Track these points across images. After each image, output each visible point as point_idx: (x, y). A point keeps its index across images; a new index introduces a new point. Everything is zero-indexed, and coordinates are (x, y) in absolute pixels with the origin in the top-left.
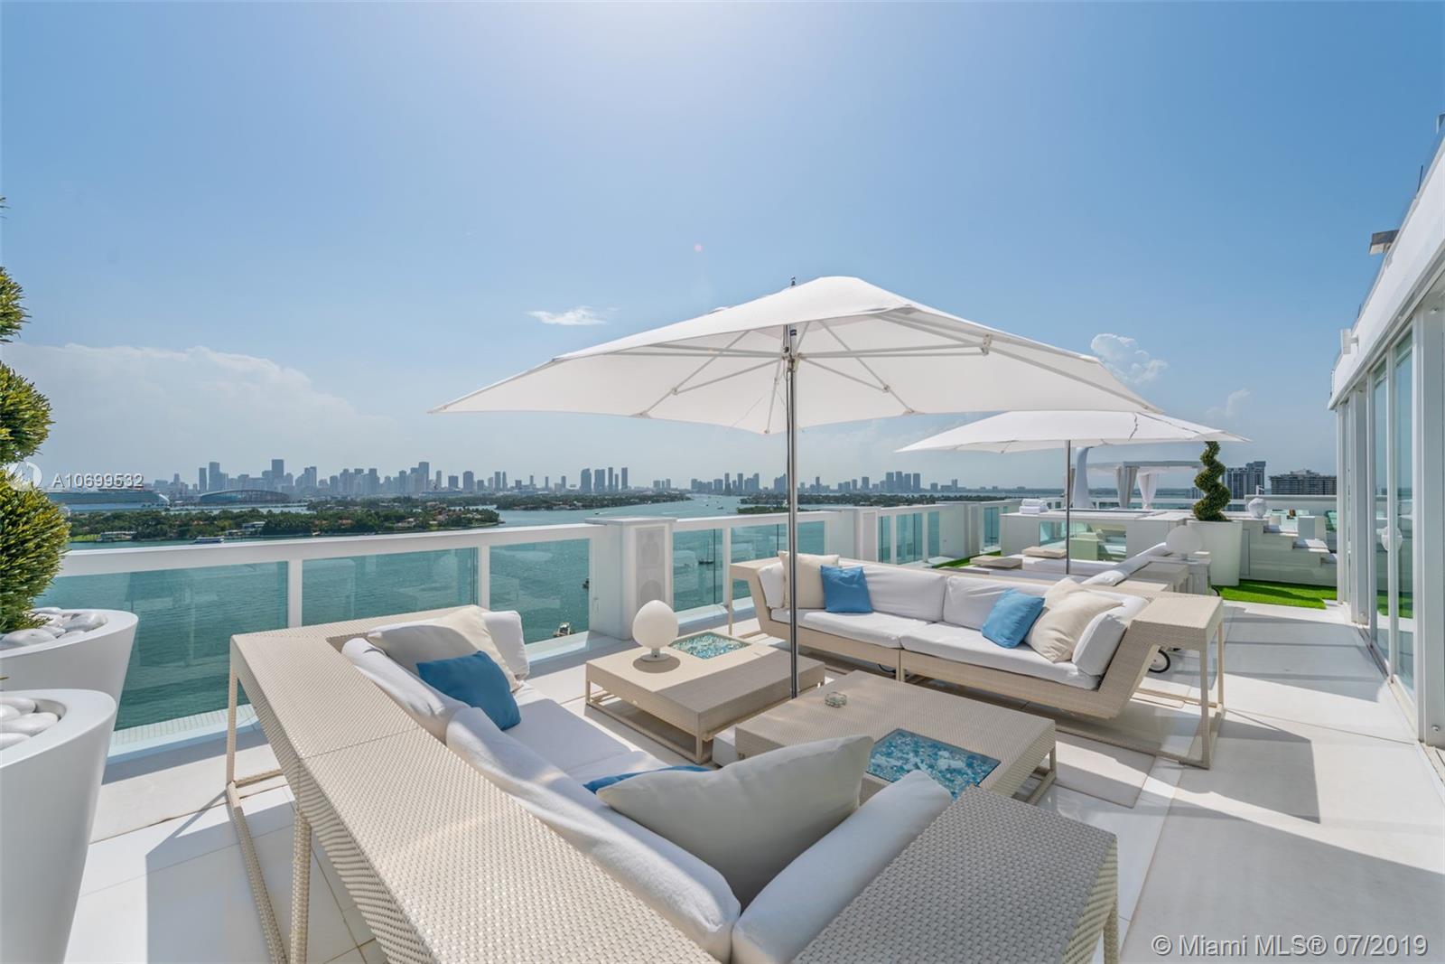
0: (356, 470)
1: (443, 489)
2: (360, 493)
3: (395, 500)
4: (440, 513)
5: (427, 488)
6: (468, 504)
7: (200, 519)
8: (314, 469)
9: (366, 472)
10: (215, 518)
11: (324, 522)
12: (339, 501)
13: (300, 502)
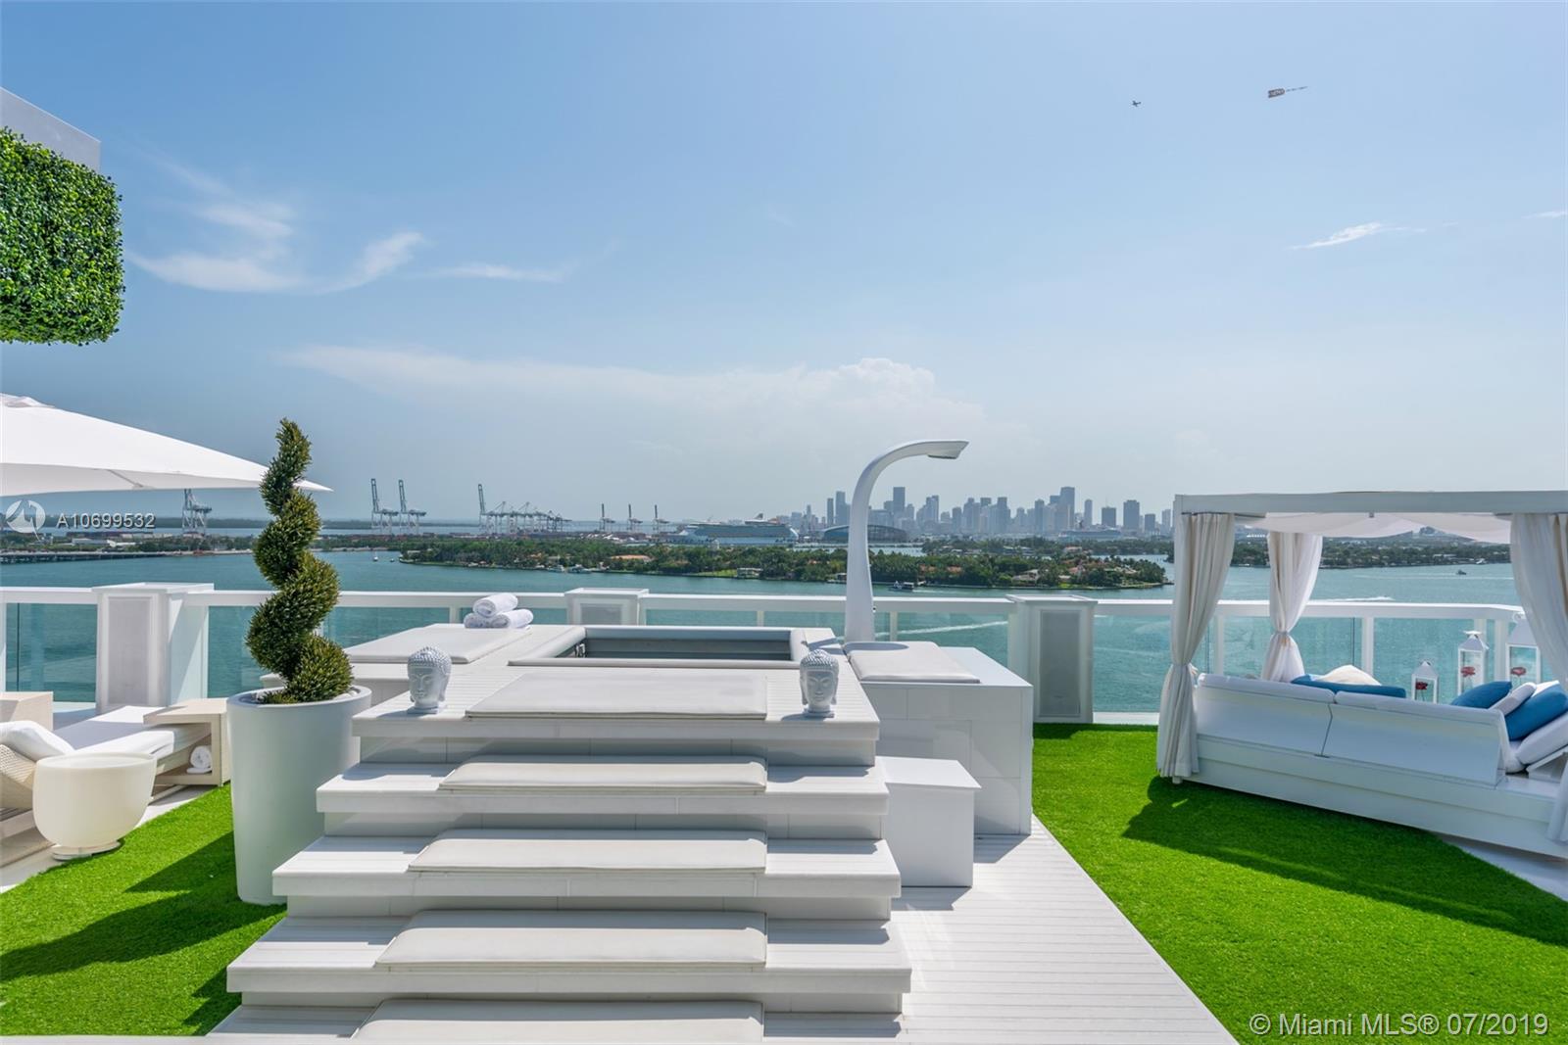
0: (982, 499)
1: (1094, 527)
2: (984, 531)
3: (1023, 542)
4: (1077, 564)
5: (1072, 527)
6: (1124, 552)
7: (814, 558)
8: (936, 498)
9: (994, 502)
10: (827, 558)
11: (932, 568)
12: (958, 542)
13: (916, 541)
